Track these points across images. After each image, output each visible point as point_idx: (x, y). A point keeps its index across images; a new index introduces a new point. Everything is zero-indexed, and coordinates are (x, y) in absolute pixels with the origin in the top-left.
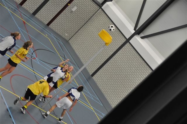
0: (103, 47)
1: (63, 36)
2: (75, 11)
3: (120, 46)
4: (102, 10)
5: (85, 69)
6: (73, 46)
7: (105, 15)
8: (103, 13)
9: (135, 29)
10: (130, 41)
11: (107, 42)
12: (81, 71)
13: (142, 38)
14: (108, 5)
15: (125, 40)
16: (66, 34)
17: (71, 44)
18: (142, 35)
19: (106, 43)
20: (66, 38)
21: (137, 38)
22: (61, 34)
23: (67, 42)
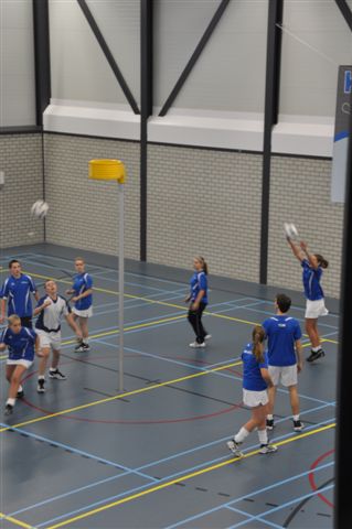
0: (120, 190)
1: (29, 242)
2: (5, 179)
3: (139, 163)
4: (49, 133)
5: (127, 261)
6: (62, 243)
7: (61, 138)
8: (56, 138)
9: (136, 112)
10: (149, 139)
11: (118, 176)
12: (125, 271)
13: (163, 114)
14: (50, 117)
15: (138, 146)
16: (31, 234)
17: (56, 242)
18: (158, 109)
19: (119, 180)
20: (36, 241)
21: (155, 122)
22: (22, 243)
23: (44, 246)
